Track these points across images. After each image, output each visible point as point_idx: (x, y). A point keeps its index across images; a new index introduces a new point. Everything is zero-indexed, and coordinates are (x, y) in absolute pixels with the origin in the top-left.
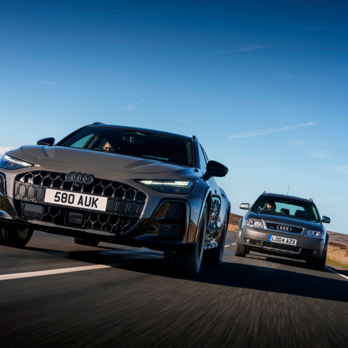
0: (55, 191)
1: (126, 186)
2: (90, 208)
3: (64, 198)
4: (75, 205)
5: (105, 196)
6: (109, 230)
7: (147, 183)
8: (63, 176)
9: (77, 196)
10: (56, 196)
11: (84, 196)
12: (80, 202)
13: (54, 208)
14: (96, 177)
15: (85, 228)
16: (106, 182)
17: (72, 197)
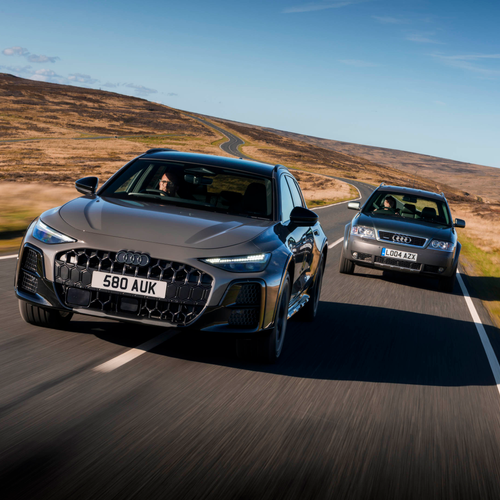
0: (103, 275)
1: (188, 267)
2: (146, 294)
3: (116, 283)
4: (129, 290)
5: (164, 279)
6: (168, 320)
7: (212, 261)
8: (112, 255)
9: (131, 280)
10: (105, 280)
11: (139, 280)
12: (135, 287)
13: (103, 294)
14: (152, 256)
15: (141, 318)
16: (163, 263)
17: (124, 281)
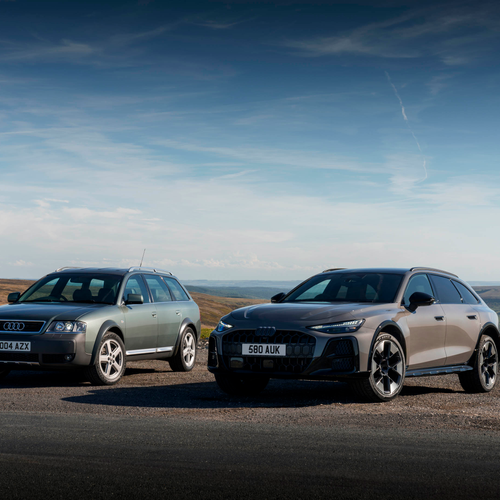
0: (248, 345)
2: (275, 354)
3: (256, 349)
4: (264, 354)
5: (283, 343)
7: (316, 327)
9: (265, 346)
10: (250, 349)
11: (269, 345)
12: (267, 351)
17: (261, 348)
